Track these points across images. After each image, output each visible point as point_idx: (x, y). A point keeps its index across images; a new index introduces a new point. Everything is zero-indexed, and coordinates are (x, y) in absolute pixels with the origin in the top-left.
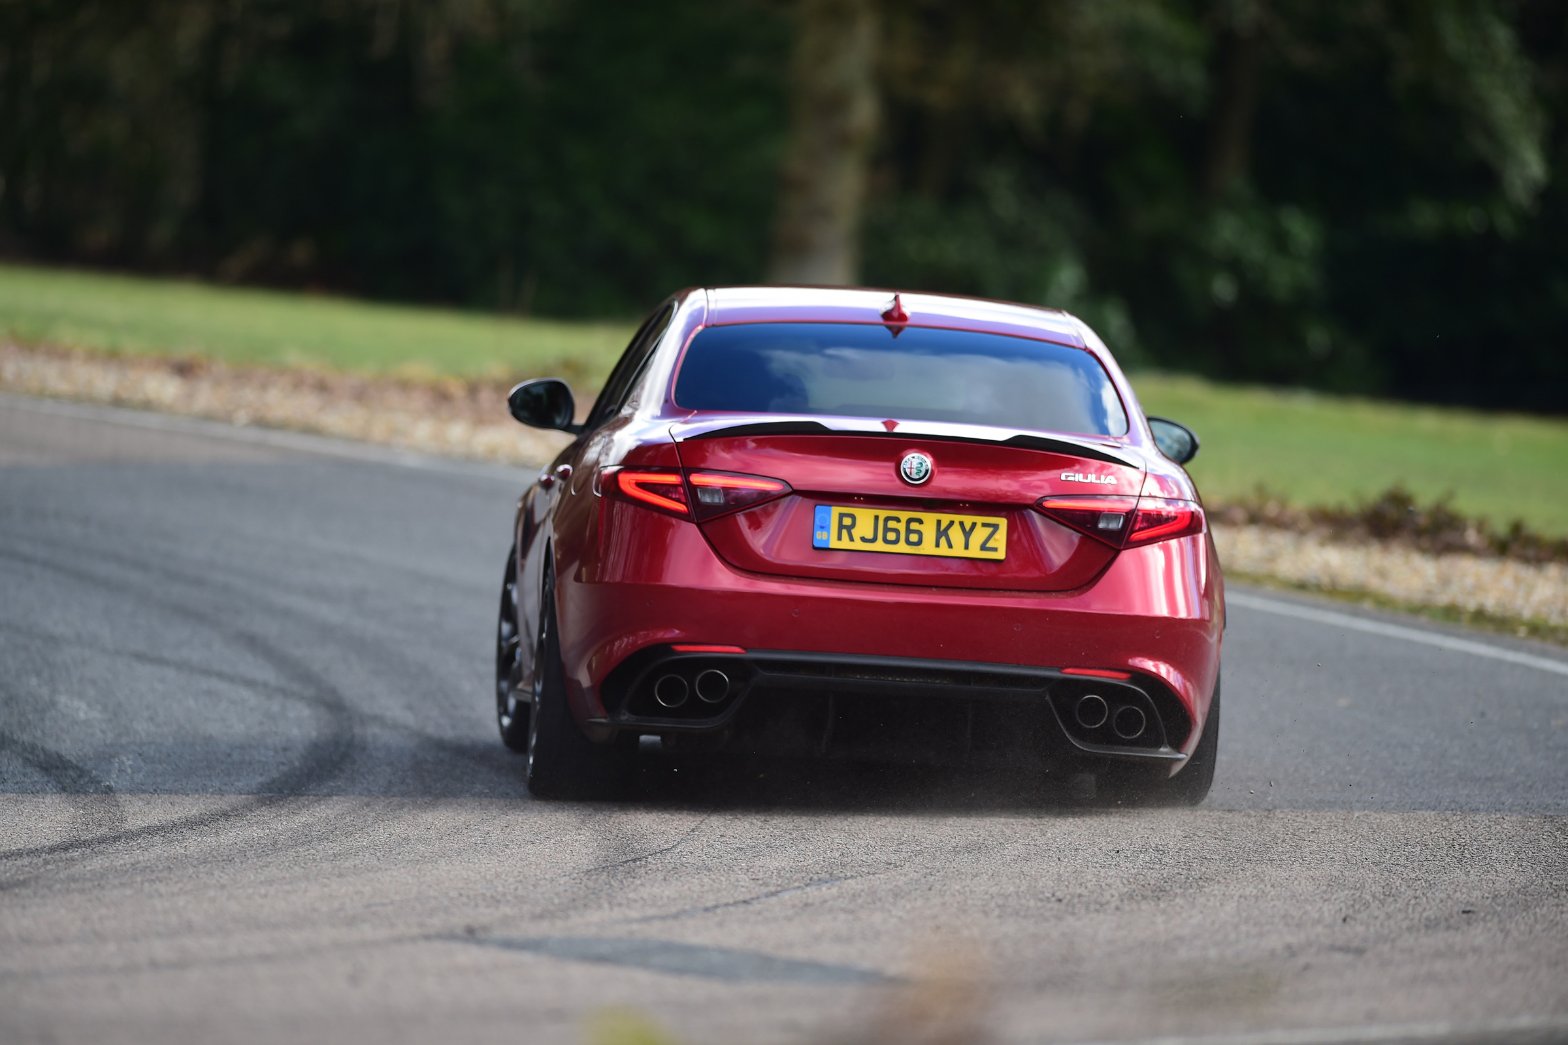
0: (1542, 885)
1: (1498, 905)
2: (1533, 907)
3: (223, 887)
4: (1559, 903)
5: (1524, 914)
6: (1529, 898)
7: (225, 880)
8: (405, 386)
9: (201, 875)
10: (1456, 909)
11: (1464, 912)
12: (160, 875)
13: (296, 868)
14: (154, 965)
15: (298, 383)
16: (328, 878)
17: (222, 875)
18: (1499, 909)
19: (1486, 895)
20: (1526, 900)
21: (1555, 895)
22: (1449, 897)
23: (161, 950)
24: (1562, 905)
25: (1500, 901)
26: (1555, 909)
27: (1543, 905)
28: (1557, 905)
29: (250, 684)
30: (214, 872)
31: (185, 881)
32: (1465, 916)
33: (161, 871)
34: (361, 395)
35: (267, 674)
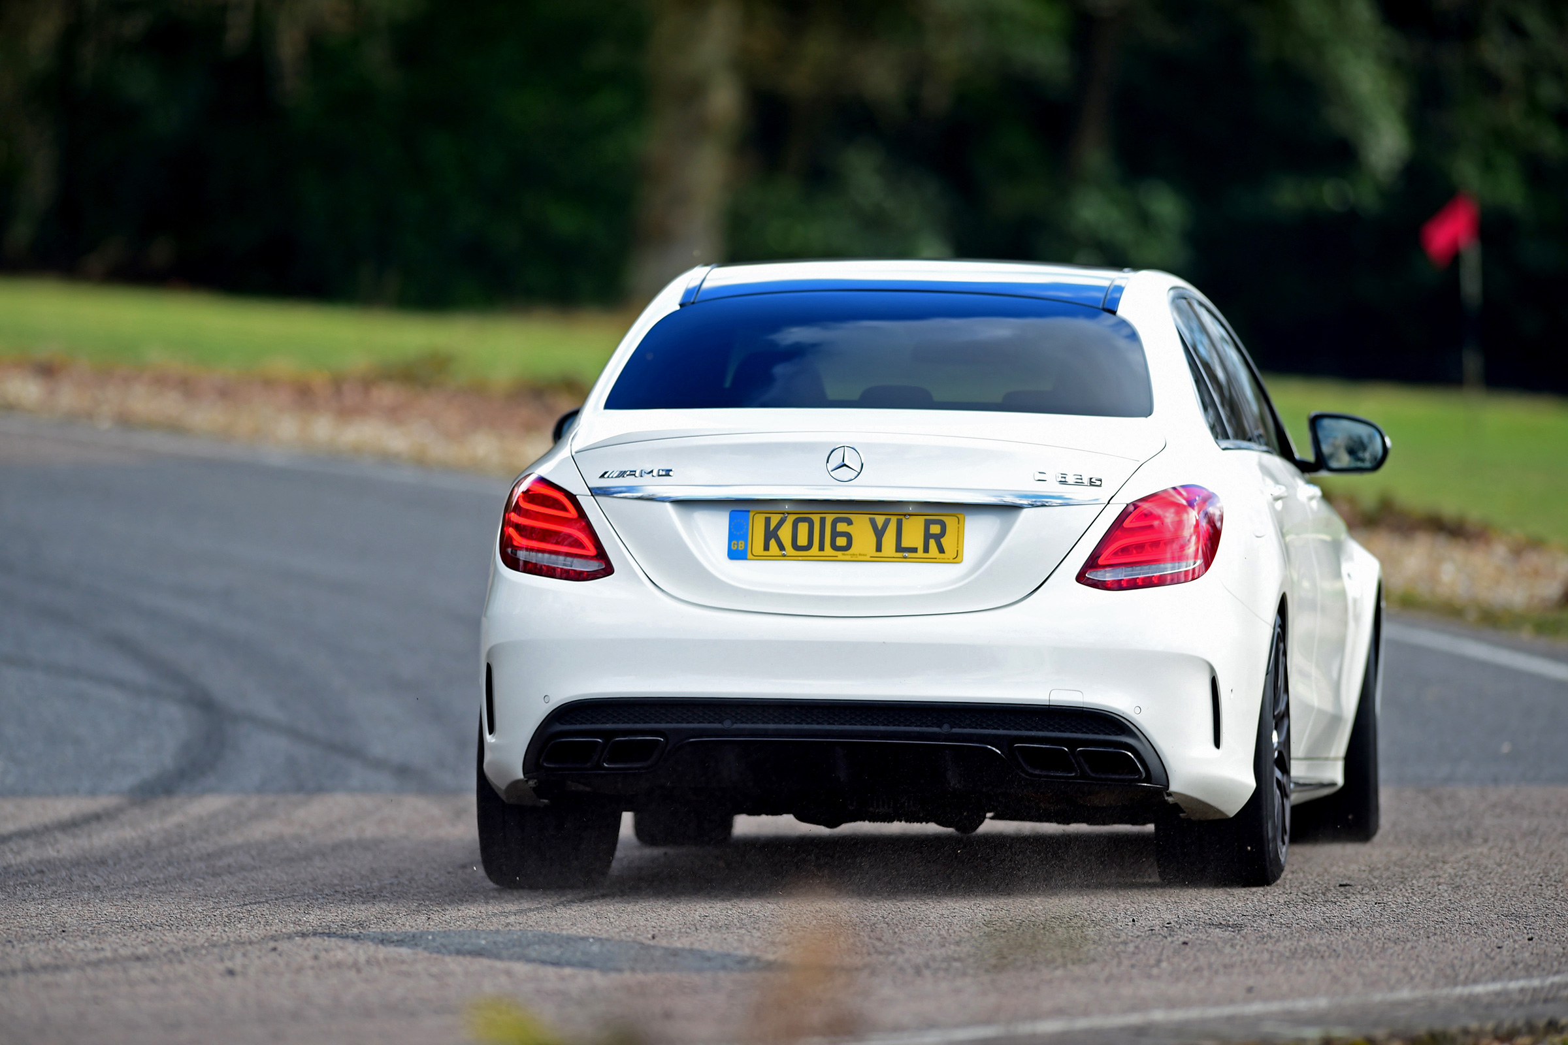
0: (1418, 857)
1: (1375, 878)
2: (1409, 879)
3: (97, 888)
4: (1436, 874)
5: (1401, 886)
6: (1406, 871)
7: (98, 881)
8: (269, 383)
9: (74, 878)
10: (1333, 883)
11: (1341, 885)
12: (32, 878)
13: (170, 869)
14: (29, 969)
15: (161, 381)
16: (204, 879)
17: (95, 876)
18: (1376, 881)
19: (1363, 868)
20: (1403, 873)
21: (1432, 866)
22: (1326, 870)
23: (36, 953)
24: (1439, 876)
25: (1376, 873)
26: (1432, 880)
27: (1420, 877)
28: (1434, 877)
29: (120, 684)
30: (87, 875)
31: (59, 883)
32: (1342, 889)
33: (33, 875)
34: (226, 393)
35: (136, 674)
